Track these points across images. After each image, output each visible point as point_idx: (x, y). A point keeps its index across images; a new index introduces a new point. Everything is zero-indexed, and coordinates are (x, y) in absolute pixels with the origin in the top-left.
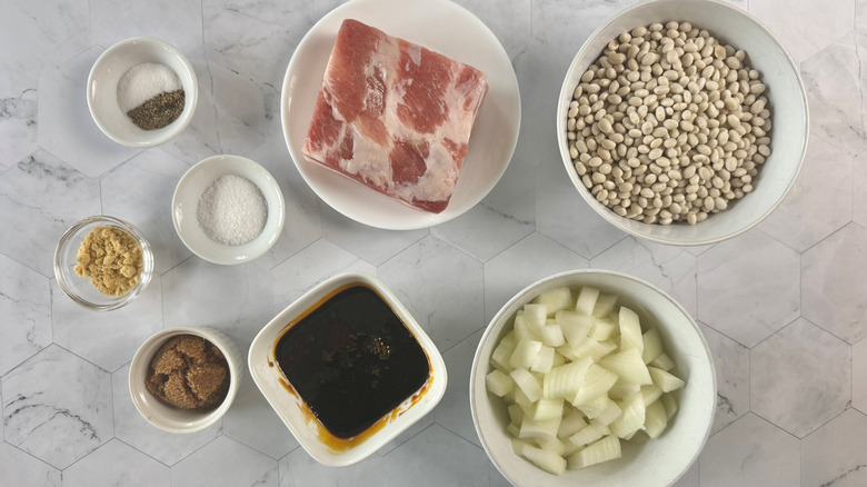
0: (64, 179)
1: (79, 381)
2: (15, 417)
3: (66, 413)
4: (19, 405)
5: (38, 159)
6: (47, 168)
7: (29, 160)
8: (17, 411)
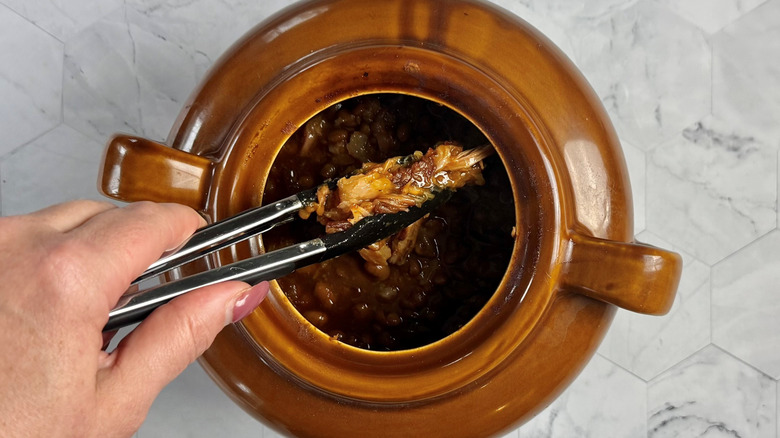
0: (735, 149)
1: (739, 389)
2: (662, 430)
3: (721, 427)
4: (666, 416)
5: (707, 125)
6: (716, 136)
7: (696, 127)
8: (664, 423)
